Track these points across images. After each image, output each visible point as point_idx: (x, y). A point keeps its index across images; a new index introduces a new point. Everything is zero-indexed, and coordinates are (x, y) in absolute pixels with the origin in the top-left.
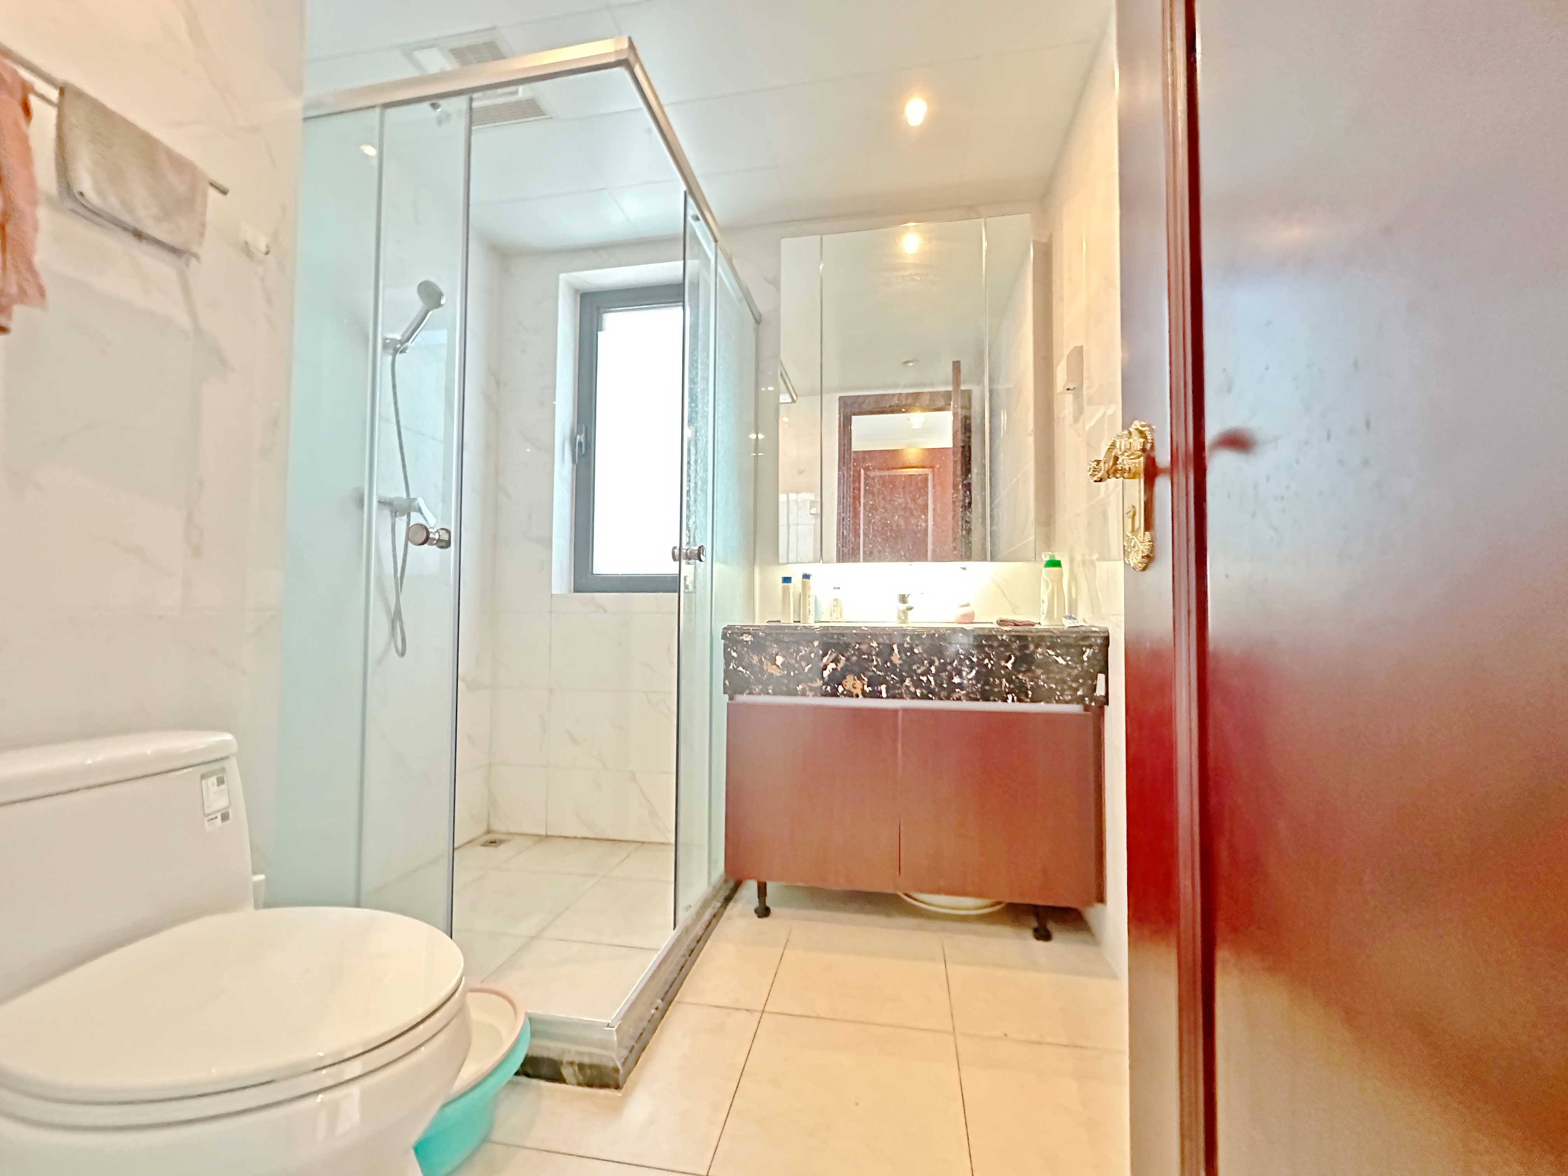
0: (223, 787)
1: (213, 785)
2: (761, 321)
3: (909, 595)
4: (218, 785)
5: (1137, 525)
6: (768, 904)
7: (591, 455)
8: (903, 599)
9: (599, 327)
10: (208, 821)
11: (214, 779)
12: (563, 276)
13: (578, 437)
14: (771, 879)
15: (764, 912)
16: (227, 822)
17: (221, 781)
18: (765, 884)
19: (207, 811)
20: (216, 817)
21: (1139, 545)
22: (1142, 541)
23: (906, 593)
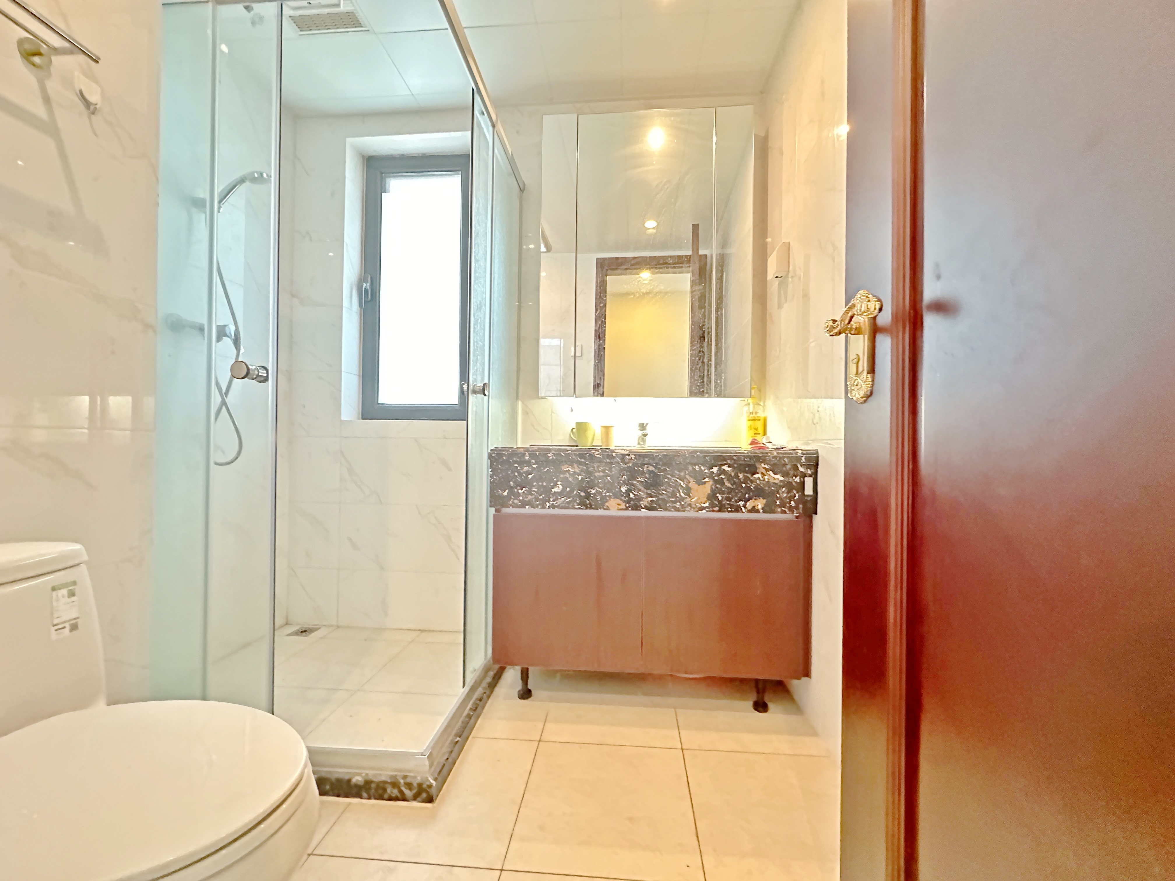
0: (74, 599)
1: (63, 597)
2: (524, 189)
3: (647, 424)
4: (69, 597)
5: (860, 369)
6: (529, 687)
7: (376, 301)
8: (643, 427)
9: (383, 189)
10: (56, 630)
11: (64, 592)
12: (349, 140)
13: (365, 285)
14: (532, 665)
15: (526, 694)
16: (74, 632)
17: (72, 594)
18: (527, 669)
19: (56, 621)
20: (64, 627)
21: (862, 384)
22: (865, 381)
23: (645, 422)
